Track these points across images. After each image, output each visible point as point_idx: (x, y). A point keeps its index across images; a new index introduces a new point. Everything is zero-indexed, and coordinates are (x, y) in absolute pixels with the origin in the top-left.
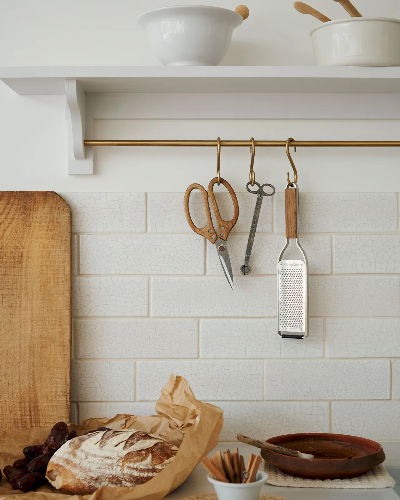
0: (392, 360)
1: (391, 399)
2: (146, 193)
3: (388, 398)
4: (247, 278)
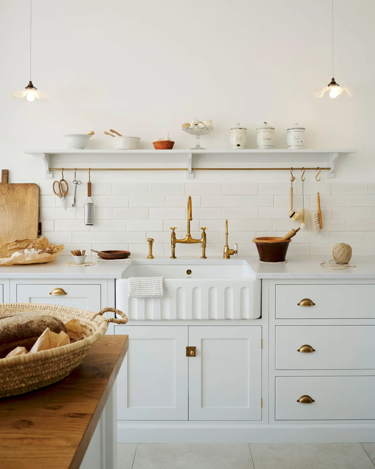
0: (147, 232)
3: (145, 243)
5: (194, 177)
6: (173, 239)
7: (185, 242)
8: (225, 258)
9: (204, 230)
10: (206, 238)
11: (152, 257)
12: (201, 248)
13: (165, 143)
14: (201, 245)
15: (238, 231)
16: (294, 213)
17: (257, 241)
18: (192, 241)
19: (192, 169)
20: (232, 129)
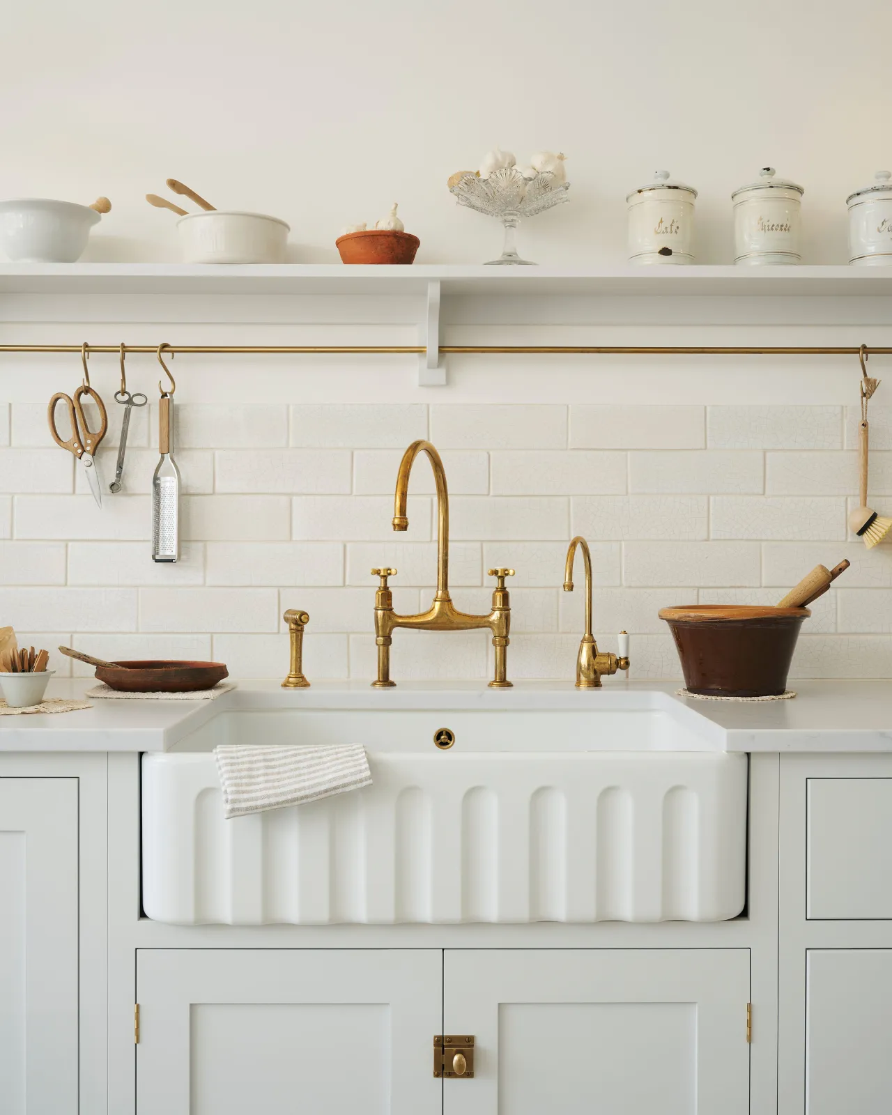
0: (281, 589)
1: (279, 633)
2: (10, 404)
3: (276, 631)
4: (119, 499)
5: (449, 381)
6: (384, 614)
7: (428, 623)
8: (584, 685)
9: (502, 578)
10: (508, 610)
11: (302, 682)
12: (491, 647)
13: (382, 240)
14: (491, 636)
15: (630, 587)
16: (874, 517)
17: (676, 615)
18: (457, 620)
19: (442, 350)
20: (640, 191)
